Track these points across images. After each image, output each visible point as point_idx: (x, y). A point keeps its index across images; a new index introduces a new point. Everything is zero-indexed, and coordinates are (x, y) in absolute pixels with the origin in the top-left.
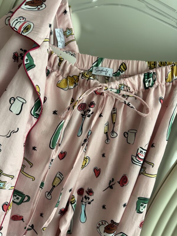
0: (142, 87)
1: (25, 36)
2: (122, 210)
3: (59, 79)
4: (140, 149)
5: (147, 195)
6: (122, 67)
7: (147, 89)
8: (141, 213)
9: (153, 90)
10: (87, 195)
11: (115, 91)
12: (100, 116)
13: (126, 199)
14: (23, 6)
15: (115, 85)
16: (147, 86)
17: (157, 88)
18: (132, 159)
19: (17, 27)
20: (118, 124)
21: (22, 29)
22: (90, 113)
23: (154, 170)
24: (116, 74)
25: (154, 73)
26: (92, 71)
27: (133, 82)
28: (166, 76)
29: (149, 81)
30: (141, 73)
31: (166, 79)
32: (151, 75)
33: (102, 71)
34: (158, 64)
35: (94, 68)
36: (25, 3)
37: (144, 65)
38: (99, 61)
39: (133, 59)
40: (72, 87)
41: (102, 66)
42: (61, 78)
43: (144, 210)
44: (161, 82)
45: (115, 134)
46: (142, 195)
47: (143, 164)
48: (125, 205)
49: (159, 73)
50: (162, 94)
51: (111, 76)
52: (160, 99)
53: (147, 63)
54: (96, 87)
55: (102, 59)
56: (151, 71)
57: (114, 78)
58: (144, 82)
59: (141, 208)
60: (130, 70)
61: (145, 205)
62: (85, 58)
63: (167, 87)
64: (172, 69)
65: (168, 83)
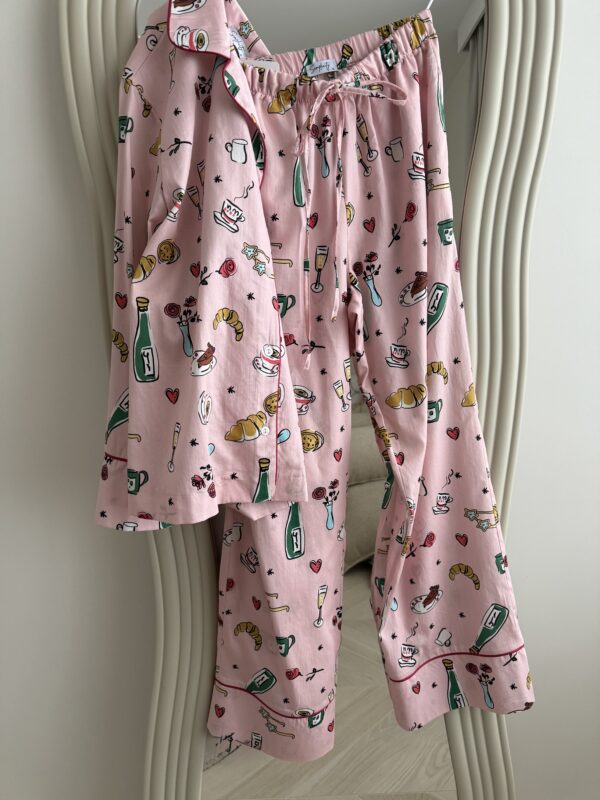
0: (384, 69)
1: (205, 52)
2: (424, 250)
3: (267, 101)
4: (415, 155)
5: (448, 215)
6: (345, 51)
7: (391, 69)
8: (450, 243)
9: (399, 66)
10: (369, 264)
11: (353, 84)
12: (345, 133)
13: (424, 235)
14: (174, 10)
15: (348, 78)
16: (390, 65)
17: (404, 63)
18: (410, 174)
19: (186, 43)
20: (373, 136)
21: (195, 44)
22: (329, 135)
23: (444, 177)
24: (342, 65)
25: (392, 41)
26: (306, 74)
27: (370, 65)
28: (410, 40)
29: (391, 57)
30: (375, 48)
31: (411, 45)
32: (389, 46)
33: (320, 67)
34: (392, 27)
35: (307, 67)
36: (173, 5)
37: (373, 36)
38: (310, 55)
39: (355, 35)
40: (289, 106)
41: (317, 60)
42: (269, 99)
43: (451, 238)
44: (406, 51)
45: (375, 153)
46: (441, 218)
47: (426, 177)
48: (425, 243)
49: (399, 39)
50: (414, 69)
51: (336, 69)
52: (414, 76)
53: (376, 32)
54: (326, 88)
55: (312, 51)
56: (388, 40)
57: (340, 71)
58: (384, 60)
59: (447, 236)
60: (357, 52)
61: (450, 230)
62: (289, 58)
63: (417, 57)
64: (414, 27)
65: (416, 50)
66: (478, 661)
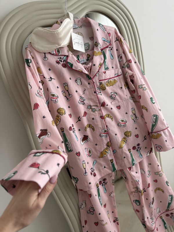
19: (54, 53)
21: (57, 53)
51: (86, 61)
55: (79, 56)
60: (91, 56)
66: (169, 213)
